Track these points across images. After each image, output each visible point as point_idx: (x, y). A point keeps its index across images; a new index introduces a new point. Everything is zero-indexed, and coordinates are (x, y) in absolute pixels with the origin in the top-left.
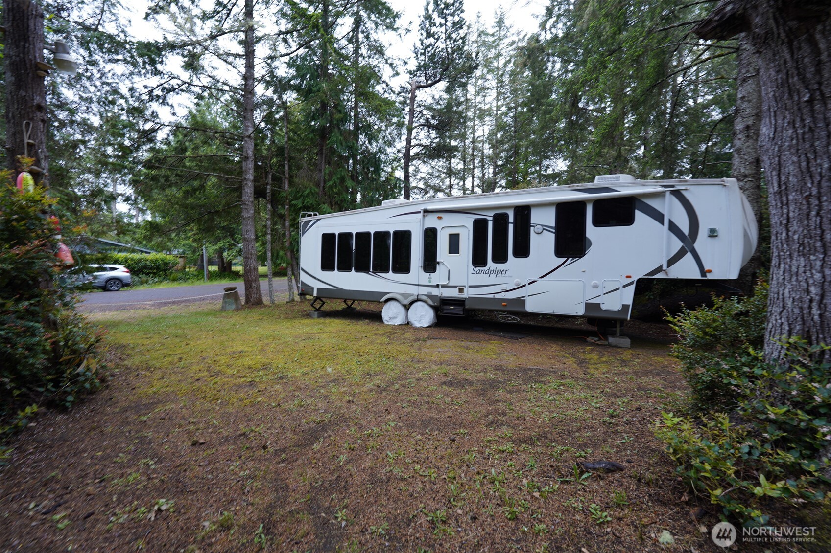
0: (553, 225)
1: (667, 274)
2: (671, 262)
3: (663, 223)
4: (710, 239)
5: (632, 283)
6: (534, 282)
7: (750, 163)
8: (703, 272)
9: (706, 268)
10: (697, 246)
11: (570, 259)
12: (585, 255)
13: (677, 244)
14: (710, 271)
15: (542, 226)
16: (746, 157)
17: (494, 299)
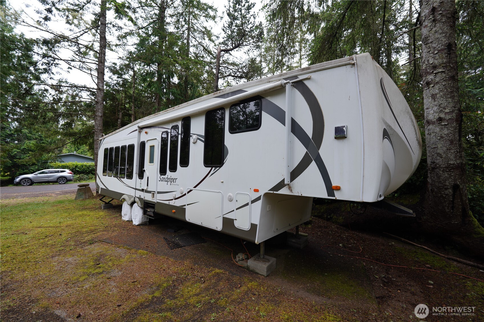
0: (203, 134)
1: (290, 188)
2: (295, 174)
3: (284, 123)
4: (337, 142)
5: (258, 199)
6: (191, 191)
7: (439, 51)
8: (331, 189)
9: (334, 184)
10: (322, 152)
11: (214, 168)
12: (223, 164)
13: (301, 151)
14: (338, 188)
15: (198, 135)
16: (434, 45)
17: (169, 205)
